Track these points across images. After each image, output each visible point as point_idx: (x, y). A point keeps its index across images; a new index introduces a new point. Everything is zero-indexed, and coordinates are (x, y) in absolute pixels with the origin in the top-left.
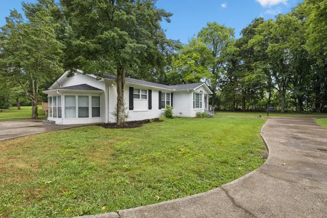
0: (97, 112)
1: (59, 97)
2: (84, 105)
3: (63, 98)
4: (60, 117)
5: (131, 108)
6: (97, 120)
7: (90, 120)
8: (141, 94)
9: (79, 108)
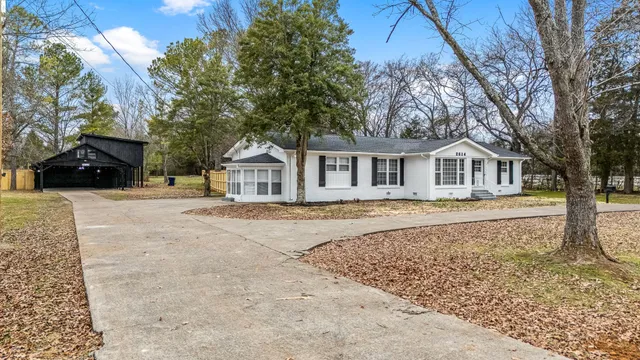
0: (278, 188)
1: (239, 171)
2: (264, 180)
3: (242, 172)
4: (239, 193)
5: (322, 183)
6: (277, 198)
7: (269, 198)
8: (338, 164)
9: (259, 184)
